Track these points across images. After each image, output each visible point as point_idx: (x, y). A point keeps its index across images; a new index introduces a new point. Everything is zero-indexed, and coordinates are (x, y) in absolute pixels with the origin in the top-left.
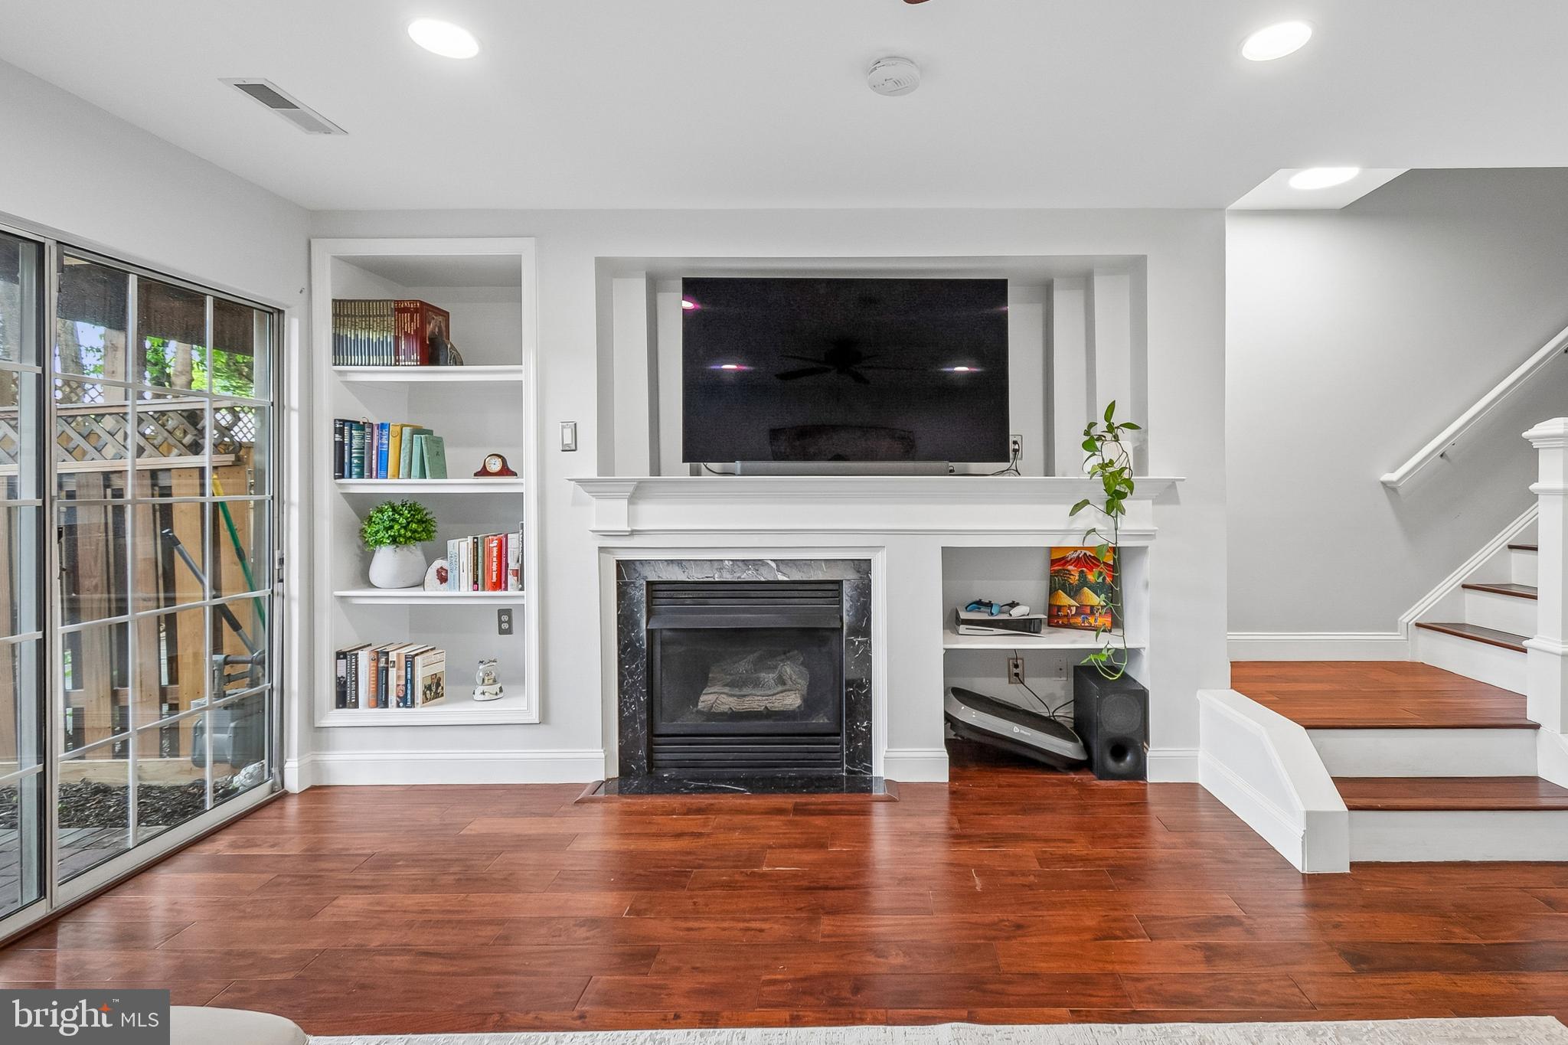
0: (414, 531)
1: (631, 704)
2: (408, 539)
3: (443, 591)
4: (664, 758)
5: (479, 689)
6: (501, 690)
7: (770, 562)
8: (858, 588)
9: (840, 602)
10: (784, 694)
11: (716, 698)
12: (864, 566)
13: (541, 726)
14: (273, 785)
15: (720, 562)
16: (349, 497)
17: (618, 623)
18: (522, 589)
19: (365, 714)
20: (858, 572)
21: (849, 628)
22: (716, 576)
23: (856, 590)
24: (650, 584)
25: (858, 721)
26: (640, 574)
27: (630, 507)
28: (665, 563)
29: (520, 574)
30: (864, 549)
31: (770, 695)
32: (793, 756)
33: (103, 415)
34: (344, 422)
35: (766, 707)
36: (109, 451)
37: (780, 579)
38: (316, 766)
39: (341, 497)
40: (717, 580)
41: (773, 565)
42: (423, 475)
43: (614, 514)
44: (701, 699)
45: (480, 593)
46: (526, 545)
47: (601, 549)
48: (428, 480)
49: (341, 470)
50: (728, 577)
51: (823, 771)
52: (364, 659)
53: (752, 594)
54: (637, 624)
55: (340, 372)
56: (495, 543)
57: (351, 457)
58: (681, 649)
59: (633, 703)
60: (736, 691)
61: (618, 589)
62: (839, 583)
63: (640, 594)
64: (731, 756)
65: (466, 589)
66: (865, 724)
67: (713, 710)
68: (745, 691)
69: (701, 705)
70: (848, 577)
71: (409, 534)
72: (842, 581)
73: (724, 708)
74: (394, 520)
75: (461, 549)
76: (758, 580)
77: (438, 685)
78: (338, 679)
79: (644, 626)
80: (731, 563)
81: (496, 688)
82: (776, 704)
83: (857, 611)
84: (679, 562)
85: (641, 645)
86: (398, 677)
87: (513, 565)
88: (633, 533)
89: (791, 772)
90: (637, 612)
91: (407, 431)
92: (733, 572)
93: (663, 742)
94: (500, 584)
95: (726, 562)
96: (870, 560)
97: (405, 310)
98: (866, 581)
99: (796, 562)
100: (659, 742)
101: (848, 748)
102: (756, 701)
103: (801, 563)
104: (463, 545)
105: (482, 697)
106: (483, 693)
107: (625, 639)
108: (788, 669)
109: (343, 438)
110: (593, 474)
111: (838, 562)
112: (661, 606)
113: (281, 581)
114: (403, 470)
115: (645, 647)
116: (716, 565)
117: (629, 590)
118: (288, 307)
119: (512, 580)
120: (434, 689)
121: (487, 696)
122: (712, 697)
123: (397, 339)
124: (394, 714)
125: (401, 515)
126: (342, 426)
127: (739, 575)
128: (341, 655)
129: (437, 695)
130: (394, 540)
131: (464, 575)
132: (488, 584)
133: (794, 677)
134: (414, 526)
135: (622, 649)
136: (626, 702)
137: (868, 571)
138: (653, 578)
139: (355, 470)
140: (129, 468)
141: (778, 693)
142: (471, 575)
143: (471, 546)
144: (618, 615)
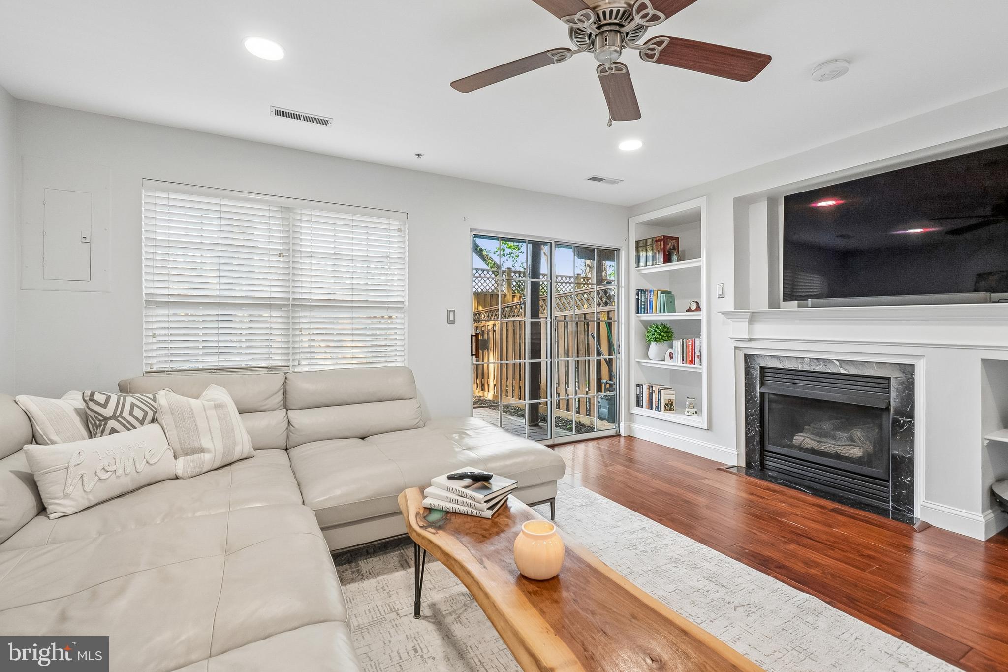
0: (663, 336)
1: (752, 431)
2: (660, 339)
3: (671, 362)
4: (770, 464)
5: (687, 410)
6: (696, 412)
7: (835, 361)
8: (904, 384)
9: (889, 392)
10: (850, 447)
11: (804, 439)
12: (909, 369)
13: (709, 431)
14: (617, 431)
15: (802, 359)
16: (641, 321)
17: (745, 387)
18: (701, 365)
19: (645, 411)
20: (904, 372)
21: (895, 410)
22: (800, 367)
23: (902, 385)
24: (762, 368)
25: (902, 476)
26: (756, 363)
27: (750, 326)
28: (770, 357)
29: (700, 357)
30: (909, 357)
31: (840, 445)
32: (851, 485)
33: (591, 292)
34: (639, 290)
35: (836, 452)
36: (586, 306)
37: (842, 372)
38: (630, 428)
39: (639, 321)
40: (800, 369)
41: (837, 363)
42: (665, 312)
43: (741, 329)
44: (795, 438)
45: (684, 365)
46: (702, 344)
47: (736, 347)
48: (666, 314)
49: (638, 310)
50: (807, 368)
51: (875, 502)
52: (645, 387)
53: (824, 380)
54: (755, 388)
55: (639, 270)
56: (690, 343)
57: (641, 305)
58: (780, 406)
59: (752, 430)
60: (818, 438)
61: (745, 369)
62: (889, 379)
63: (757, 373)
64: (810, 474)
65: (679, 362)
66: (909, 479)
67: (802, 446)
68: (824, 439)
69: (794, 441)
70: (896, 377)
71: (660, 337)
72: (890, 378)
73: (808, 446)
74: (655, 331)
75: (678, 344)
76: (826, 371)
77: (672, 405)
78: (637, 395)
79: (758, 390)
80: (809, 360)
81: (694, 411)
82: (844, 452)
83: (902, 399)
84: (778, 357)
85: (757, 400)
86: (656, 398)
87: (697, 353)
88: (751, 340)
89: (851, 495)
90: (755, 383)
91: (659, 292)
92: (810, 365)
93: (770, 455)
94: (692, 362)
95: (806, 359)
96: (914, 365)
97: (658, 241)
98: (911, 380)
99: (854, 362)
100: (767, 455)
101: (893, 492)
102: (829, 446)
103: (858, 363)
104: (679, 342)
105: (687, 413)
106: (688, 412)
107: (749, 395)
108: (858, 433)
109: (639, 297)
110: (732, 309)
111: (887, 365)
112: (769, 381)
113: (619, 353)
114: (658, 310)
115: (759, 401)
116: (800, 360)
117: (751, 370)
118: (621, 247)
119: (697, 360)
120: (670, 406)
121: (689, 414)
122: (802, 438)
123: (655, 253)
124: (654, 413)
125: (658, 329)
126: (639, 292)
127: (814, 367)
128: (638, 385)
129: (671, 409)
130: (655, 340)
131: (679, 356)
132: (688, 362)
133: (862, 439)
134: (662, 334)
135: (747, 401)
136: (749, 429)
137: (912, 373)
138: (763, 365)
139: (643, 310)
140: (595, 311)
141: (845, 445)
142: (681, 356)
143: (681, 343)
144: (745, 383)
